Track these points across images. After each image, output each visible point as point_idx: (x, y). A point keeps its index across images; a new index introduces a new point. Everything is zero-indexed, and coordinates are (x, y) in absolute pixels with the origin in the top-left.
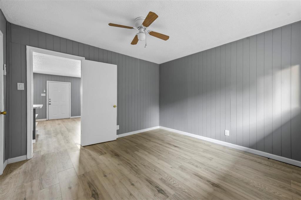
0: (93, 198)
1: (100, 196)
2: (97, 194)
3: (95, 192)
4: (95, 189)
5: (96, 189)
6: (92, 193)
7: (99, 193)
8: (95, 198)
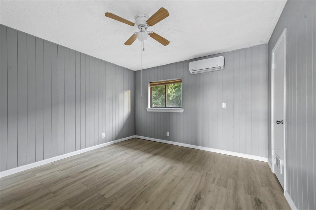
0: (201, 197)
1: (196, 194)
2: (196, 197)
3: (196, 199)
4: (193, 202)
5: (192, 200)
6: (198, 201)
7: (195, 196)
8: (200, 197)
